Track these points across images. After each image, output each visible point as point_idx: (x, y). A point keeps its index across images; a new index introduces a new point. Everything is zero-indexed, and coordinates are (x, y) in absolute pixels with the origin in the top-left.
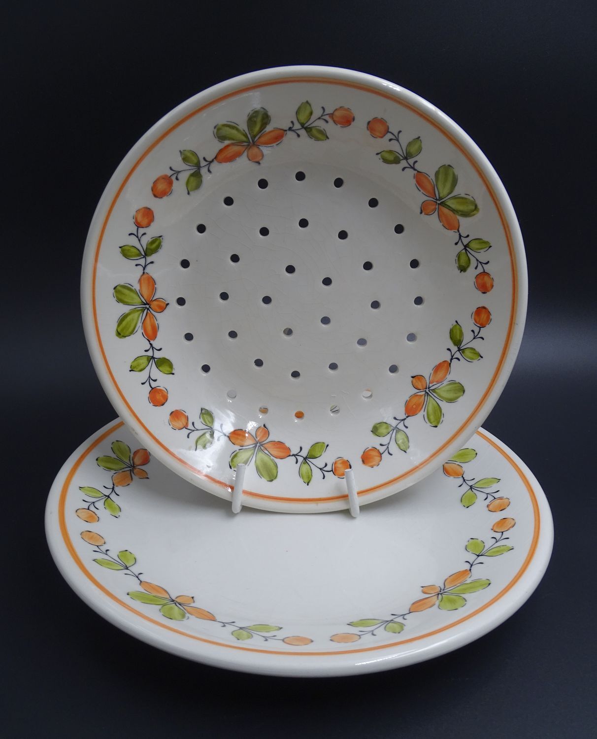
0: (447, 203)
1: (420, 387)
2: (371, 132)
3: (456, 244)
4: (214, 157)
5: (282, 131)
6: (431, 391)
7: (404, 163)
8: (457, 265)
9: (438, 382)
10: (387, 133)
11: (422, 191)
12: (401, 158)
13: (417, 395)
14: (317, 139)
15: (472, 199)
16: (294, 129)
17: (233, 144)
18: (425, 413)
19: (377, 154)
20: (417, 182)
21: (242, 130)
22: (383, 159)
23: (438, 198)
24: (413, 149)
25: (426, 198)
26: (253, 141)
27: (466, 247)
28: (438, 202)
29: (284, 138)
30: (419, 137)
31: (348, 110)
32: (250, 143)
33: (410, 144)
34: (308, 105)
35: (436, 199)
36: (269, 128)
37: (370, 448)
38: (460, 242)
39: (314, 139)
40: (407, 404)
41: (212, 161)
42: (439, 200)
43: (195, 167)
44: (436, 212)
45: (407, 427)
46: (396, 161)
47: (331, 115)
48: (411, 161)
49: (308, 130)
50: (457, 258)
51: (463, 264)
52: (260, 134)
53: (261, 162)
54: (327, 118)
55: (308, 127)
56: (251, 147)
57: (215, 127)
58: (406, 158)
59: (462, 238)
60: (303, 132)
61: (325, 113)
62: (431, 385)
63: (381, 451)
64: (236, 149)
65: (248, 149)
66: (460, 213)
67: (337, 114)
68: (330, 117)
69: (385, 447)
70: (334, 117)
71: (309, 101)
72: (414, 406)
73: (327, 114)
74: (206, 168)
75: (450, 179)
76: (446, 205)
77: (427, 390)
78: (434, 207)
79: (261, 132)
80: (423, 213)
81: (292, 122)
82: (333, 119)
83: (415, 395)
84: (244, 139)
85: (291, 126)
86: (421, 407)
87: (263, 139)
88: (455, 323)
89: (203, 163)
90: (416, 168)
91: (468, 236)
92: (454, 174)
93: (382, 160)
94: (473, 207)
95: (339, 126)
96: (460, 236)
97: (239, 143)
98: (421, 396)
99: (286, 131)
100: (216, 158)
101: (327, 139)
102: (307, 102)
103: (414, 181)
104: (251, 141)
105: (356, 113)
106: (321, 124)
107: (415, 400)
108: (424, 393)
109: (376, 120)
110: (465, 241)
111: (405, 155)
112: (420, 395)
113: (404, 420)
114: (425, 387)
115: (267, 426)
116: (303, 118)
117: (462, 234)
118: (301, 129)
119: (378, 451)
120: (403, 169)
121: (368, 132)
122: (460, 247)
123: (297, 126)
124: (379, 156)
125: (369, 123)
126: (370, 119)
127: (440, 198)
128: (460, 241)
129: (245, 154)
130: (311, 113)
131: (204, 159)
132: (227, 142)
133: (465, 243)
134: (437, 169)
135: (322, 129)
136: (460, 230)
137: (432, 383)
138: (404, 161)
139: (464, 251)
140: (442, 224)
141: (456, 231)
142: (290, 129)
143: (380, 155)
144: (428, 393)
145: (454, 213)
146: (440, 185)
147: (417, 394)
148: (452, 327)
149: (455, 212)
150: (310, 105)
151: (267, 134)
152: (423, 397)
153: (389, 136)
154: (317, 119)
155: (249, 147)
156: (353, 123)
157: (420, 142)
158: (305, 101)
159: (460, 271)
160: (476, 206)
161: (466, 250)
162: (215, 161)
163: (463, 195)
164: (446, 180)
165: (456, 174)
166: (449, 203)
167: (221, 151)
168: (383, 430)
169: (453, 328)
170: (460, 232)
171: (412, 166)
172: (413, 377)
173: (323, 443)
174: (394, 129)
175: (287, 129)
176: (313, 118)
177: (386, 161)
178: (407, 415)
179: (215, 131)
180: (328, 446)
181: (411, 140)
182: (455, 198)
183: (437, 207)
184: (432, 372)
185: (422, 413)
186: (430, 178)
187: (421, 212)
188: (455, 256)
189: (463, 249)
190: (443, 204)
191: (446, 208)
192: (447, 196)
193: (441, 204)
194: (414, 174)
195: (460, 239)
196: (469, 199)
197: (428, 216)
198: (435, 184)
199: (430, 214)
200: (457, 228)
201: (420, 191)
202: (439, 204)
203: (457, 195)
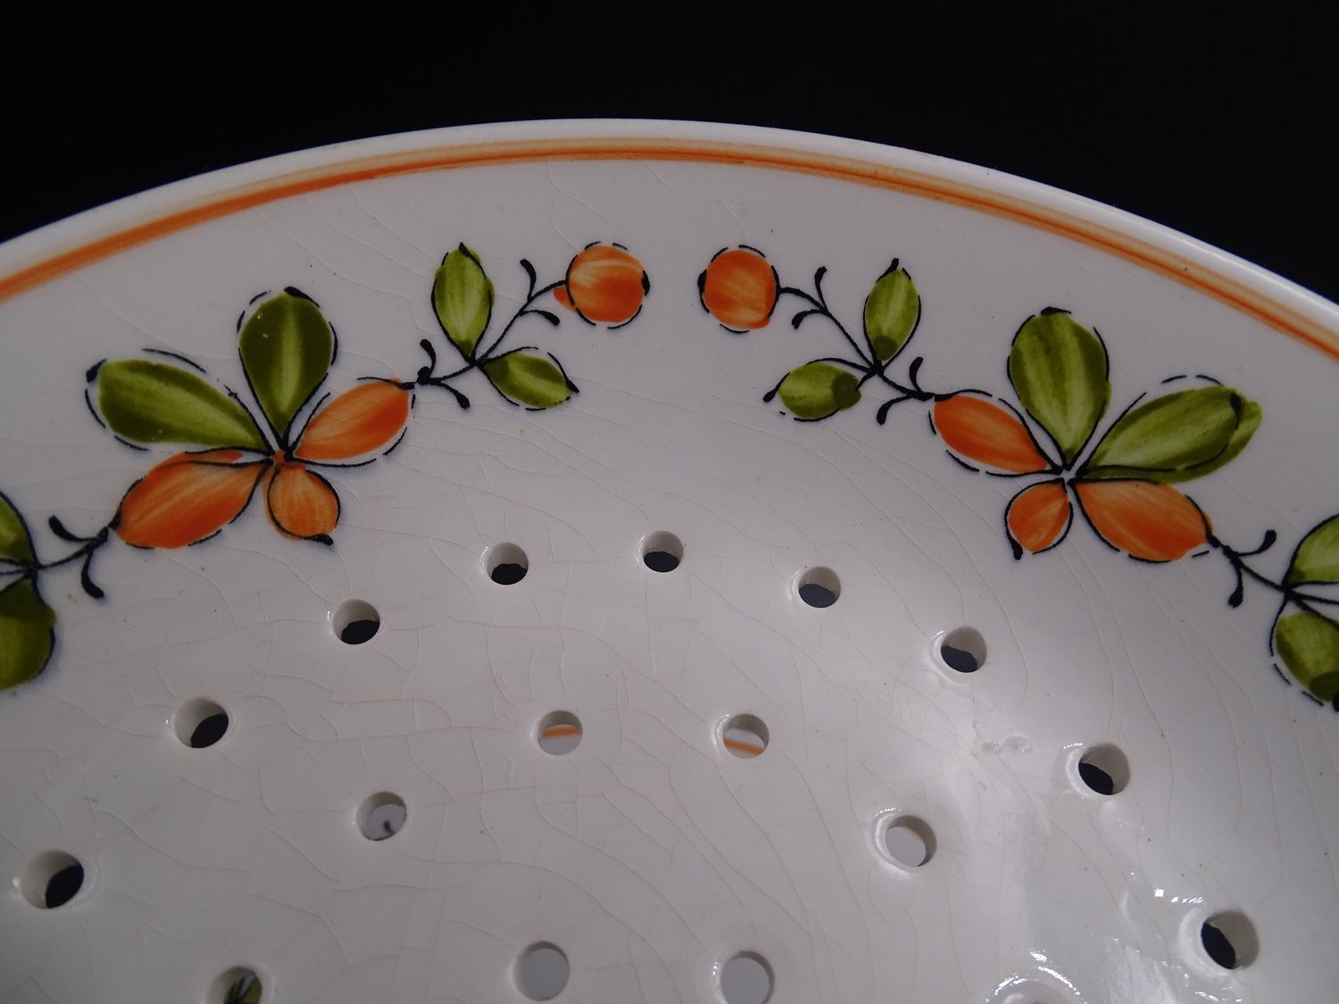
0: (1107, 461)
2: (718, 316)
3: (1236, 599)
4: (109, 518)
5: (395, 391)
7: (874, 393)
8: (1298, 686)
10: (777, 300)
11: (983, 467)
12: (859, 375)
14: (537, 404)
15: (1204, 384)
16: (436, 374)
17: (191, 460)
19: (768, 397)
20: (951, 439)
21: (225, 393)
22: (794, 409)
23: (1058, 461)
24: (889, 321)
25: (1009, 489)
26: (283, 442)
27: (1290, 587)
28: (1067, 476)
29: (410, 422)
30: (895, 262)
31: (617, 251)
32: (270, 451)
33: (871, 305)
34: (469, 262)
35: (1056, 470)
36: (339, 381)
38: (1250, 585)
39: (523, 405)
41: (101, 539)
42: (1069, 468)
43: (13, 568)
44: (1079, 521)
46: (845, 394)
47: (563, 288)
48: (898, 371)
49: (493, 368)
50: (1278, 659)
51: (1327, 668)
52: (307, 411)
53: (333, 535)
54: (549, 303)
55: (492, 356)
56: (277, 472)
57: (91, 375)
58: (875, 369)
59: (1247, 561)
60: (475, 385)
61: (539, 287)
64: (209, 482)
65: (267, 480)
66: (1180, 467)
67: (582, 277)
68: (559, 297)
70: (573, 292)
71: (470, 247)
73: (547, 289)
74: (72, 575)
75: (1074, 359)
76: (1105, 467)
78: (1055, 507)
79: (307, 401)
80: (1027, 553)
81: (426, 345)
82: (572, 302)
84: (240, 433)
85: (427, 362)
87: (324, 433)
89: (49, 548)
90: (925, 388)
91: (1270, 538)
92: (1079, 332)
93: (791, 416)
94: (1227, 413)
95: (602, 326)
96: (1235, 558)
97: (222, 453)
99: (409, 386)
100: (116, 523)
101: (574, 396)
102: (463, 249)
103: (939, 444)
104: (275, 446)
105: (647, 257)
106: (531, 335)
109: (722, 259)
110: (1273, 565)
111: (870, 358)
116: (464, 321)
117: (1237, 547)
118: (464, 370)
120: (881, 417)
121: (712, 322)
122: (1264, 603)
123: (449, 361)
124: (777, 404)
125: (702, 280)
126: (703, 264)
127: (1068, 458)
128: (1247, 579)
129: (259, 505)
130: (489, 298)
131: (56, 526)
132: (162, 451)
133: (1277, 575)
134: (1006, 351)
135: (542, 355)
136: (1216, 533)
138: (875, 381)
139: (1292, 610)
140: (1124, 554)
141: (1204, 547)
142: (425, 377)
143: (777, 398)
145: (1156, 483)
149: (1158, 476)
150: (477, 262)
151: (336, 405)
153: (789, 306)
154: (515, 317)
155: (271, 471)
156: (647, 302)
157: (903, 281)
158: (454, 247)
159: (1327, 705)
160: (1236, 402)
161: (1300, 600)
162: (117, 542)
163: (1157, 392)
164: (1058, 373)
165: (1088, 327)
166: (1116, 454)
167: (138, 489)
170: (1224, 542)
171: (909, 386)
174: (796, 274)
175: (413, 377)
176: (502, 314)
177: (808, 414)
179: (96, 393)
181: (868, 286)
182: (1125, 420)
183: (1071, 497)
186: (993, 402)
187: (1018, 553)
188: (1264, 650)
189: (1284, 604)
190: (1092, 473)
191: (1110, 480)
192: (1093, 432)
193: (1085, 477)
194: (930, 416)
195: (1242, 571)
196: (1192, 392)
197: (1052, 551)
198: (1022, 411)
199: (1054, 542)
200: (1202, 531)
201: (976, 470)
202: (1072, 483)
203: (1132, 406)
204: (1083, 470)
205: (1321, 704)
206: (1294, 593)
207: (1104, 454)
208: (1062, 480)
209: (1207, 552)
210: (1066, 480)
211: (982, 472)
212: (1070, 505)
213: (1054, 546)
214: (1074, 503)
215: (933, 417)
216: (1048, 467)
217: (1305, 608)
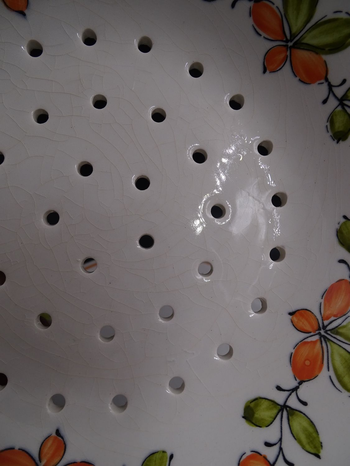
0: (305, 41)
1: (308, 328)
3: (325, 101)
6: (329, 332)
8: (330, 133)
9: (338, 317)
11: (263, 34)
13: (308, 343)
18: (332, 373)
20: (255, 21)
23: (289, 38)
25: (269, 45)
27: (341, 101)
28: (290, 44)
35: (287, 41)
37: (249, 453)
38: (331, 98)
40: (293, 359)
42: (291, 41)
44: (288, 63)
45: (305, 404)
50: (328, 124)
51: (341, 129)
53: (26, 12)
59: (334, 89)
62: (326, 323)
63: (271, 459)
66: (327, 49)
69: (276, 449)
72: (307, 363)
76: (303, 43)
77: (322, 332)
78: (282, 56)
80: (268, 72)
83: (303, 343)
86: (319, 363)
88: (343, 220)
91: (344, 81)
96: (330, 87)
98: (314, 343)
103: (250, 21)
107: (305, 351)
108: (317, 338)
110: (340, 92)
112: (311, 342)
113: (295, 389)
114: (316, 327)
115: (63, 432)
117: (333, 83)
119: (265, 458)
120: (233, 5)
122: (333, 103)
127: (293, 36)
128: (331, 95)
133: (340, 95)
136: (329, 76)
137: (328, 318)
139: (340, 108)
140: (298, 79)
141: (323, 81)
144: (324, 337)
145: (317, 53)
146: (291, 17)
147: (306, 340)
148: (338, 227)
149: (319, 51)
152: (319, 343)
159: (336, 141)
161: (343, 106)
163: (331, 16)
166: (308, 39)
168: (263, 413)
169: (340, 227)
172: (291, 314)
173: (164, 452)
178: (298, 380)
180: (172, 457)
182: (317, 25)
183: (288, 53)
184: (322, 301)
185: (324, 375)
186: (274, 7)
187: (265, 72)
188: (325, 120)
189: (338, 106)
190: (299, 45)
191: (303, 49)
192: (304, 28)
193: (295, 46)
194: (250, 8)
195: (331, 92)
196: (342, 19)
197: (276, 73)
198: (283, 13)
199: (278, 69)
200: (324, 75)
201: (260, 35)
202: (291, 47)
203: (320, 20)
204: (296, 43)
205: (334, 140)
206: (343, 103)
207: (305, 38)
208: (288, 45)
209: (323, 83)
210: (289, 46)
211: (262, 37)
212: (287, 56)
213: (277, 71)
214: (289, 56)
215: (251, 9)
216: (285, 40)
217: (344, 108)
